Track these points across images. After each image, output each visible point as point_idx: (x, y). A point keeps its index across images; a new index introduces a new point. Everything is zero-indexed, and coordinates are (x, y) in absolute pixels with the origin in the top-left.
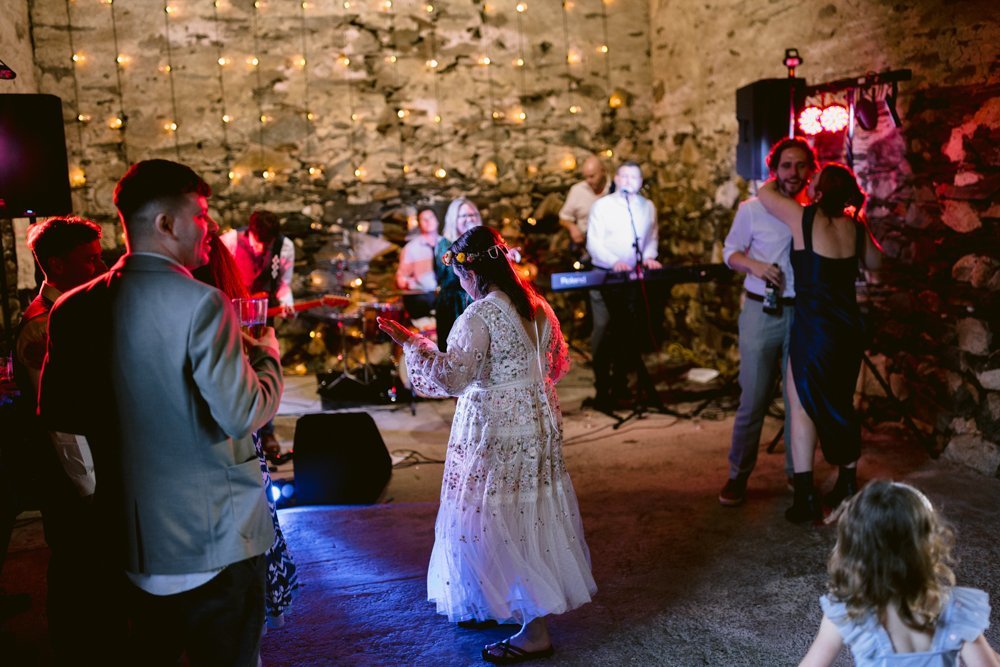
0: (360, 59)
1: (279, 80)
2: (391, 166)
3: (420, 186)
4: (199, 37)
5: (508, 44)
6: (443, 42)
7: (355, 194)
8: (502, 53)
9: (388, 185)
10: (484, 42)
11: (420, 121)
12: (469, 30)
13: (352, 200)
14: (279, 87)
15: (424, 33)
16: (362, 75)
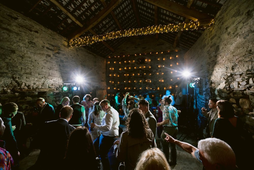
0: (141, 74)
1: (131, 77)
2: (144, 88)
3: (148, 90)
4: (123, 72)
5: (162, 71)
6: (153, 71)
7: (140, 91)
8: (161, 72)
9: (144, 90)
10: (158, 71)
11: (149, 82)
12: (156, 70)
13: (139, 92)
14: (131, 78)
15: (150, 70)
16: (141, 76)
